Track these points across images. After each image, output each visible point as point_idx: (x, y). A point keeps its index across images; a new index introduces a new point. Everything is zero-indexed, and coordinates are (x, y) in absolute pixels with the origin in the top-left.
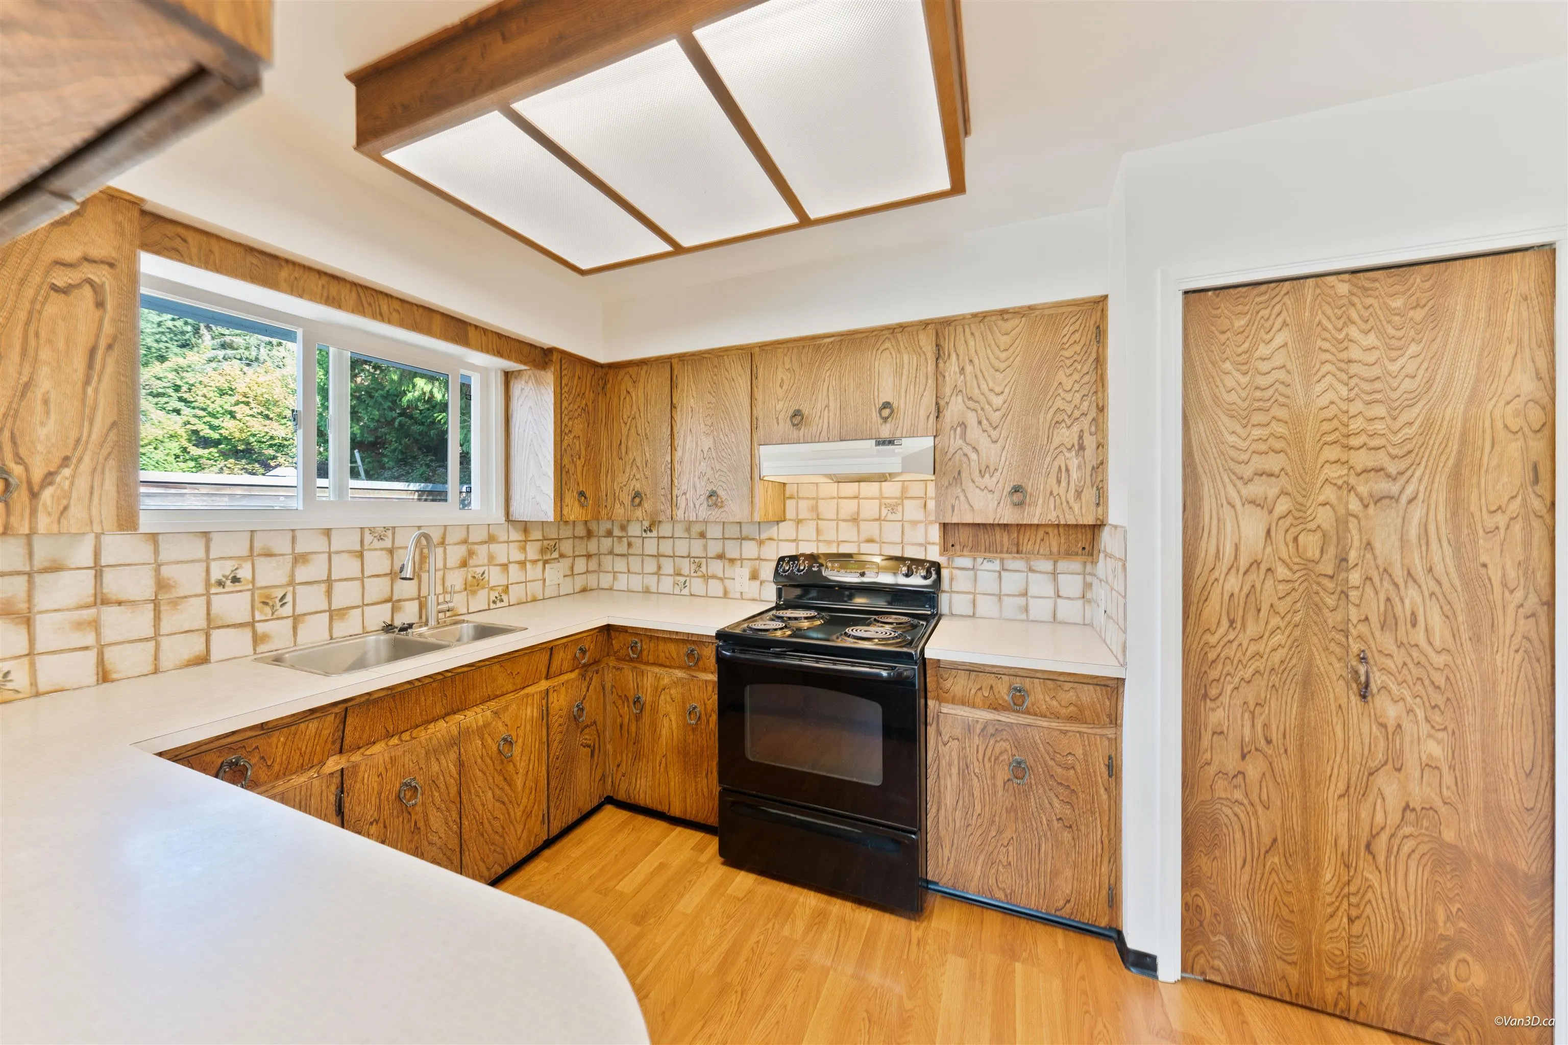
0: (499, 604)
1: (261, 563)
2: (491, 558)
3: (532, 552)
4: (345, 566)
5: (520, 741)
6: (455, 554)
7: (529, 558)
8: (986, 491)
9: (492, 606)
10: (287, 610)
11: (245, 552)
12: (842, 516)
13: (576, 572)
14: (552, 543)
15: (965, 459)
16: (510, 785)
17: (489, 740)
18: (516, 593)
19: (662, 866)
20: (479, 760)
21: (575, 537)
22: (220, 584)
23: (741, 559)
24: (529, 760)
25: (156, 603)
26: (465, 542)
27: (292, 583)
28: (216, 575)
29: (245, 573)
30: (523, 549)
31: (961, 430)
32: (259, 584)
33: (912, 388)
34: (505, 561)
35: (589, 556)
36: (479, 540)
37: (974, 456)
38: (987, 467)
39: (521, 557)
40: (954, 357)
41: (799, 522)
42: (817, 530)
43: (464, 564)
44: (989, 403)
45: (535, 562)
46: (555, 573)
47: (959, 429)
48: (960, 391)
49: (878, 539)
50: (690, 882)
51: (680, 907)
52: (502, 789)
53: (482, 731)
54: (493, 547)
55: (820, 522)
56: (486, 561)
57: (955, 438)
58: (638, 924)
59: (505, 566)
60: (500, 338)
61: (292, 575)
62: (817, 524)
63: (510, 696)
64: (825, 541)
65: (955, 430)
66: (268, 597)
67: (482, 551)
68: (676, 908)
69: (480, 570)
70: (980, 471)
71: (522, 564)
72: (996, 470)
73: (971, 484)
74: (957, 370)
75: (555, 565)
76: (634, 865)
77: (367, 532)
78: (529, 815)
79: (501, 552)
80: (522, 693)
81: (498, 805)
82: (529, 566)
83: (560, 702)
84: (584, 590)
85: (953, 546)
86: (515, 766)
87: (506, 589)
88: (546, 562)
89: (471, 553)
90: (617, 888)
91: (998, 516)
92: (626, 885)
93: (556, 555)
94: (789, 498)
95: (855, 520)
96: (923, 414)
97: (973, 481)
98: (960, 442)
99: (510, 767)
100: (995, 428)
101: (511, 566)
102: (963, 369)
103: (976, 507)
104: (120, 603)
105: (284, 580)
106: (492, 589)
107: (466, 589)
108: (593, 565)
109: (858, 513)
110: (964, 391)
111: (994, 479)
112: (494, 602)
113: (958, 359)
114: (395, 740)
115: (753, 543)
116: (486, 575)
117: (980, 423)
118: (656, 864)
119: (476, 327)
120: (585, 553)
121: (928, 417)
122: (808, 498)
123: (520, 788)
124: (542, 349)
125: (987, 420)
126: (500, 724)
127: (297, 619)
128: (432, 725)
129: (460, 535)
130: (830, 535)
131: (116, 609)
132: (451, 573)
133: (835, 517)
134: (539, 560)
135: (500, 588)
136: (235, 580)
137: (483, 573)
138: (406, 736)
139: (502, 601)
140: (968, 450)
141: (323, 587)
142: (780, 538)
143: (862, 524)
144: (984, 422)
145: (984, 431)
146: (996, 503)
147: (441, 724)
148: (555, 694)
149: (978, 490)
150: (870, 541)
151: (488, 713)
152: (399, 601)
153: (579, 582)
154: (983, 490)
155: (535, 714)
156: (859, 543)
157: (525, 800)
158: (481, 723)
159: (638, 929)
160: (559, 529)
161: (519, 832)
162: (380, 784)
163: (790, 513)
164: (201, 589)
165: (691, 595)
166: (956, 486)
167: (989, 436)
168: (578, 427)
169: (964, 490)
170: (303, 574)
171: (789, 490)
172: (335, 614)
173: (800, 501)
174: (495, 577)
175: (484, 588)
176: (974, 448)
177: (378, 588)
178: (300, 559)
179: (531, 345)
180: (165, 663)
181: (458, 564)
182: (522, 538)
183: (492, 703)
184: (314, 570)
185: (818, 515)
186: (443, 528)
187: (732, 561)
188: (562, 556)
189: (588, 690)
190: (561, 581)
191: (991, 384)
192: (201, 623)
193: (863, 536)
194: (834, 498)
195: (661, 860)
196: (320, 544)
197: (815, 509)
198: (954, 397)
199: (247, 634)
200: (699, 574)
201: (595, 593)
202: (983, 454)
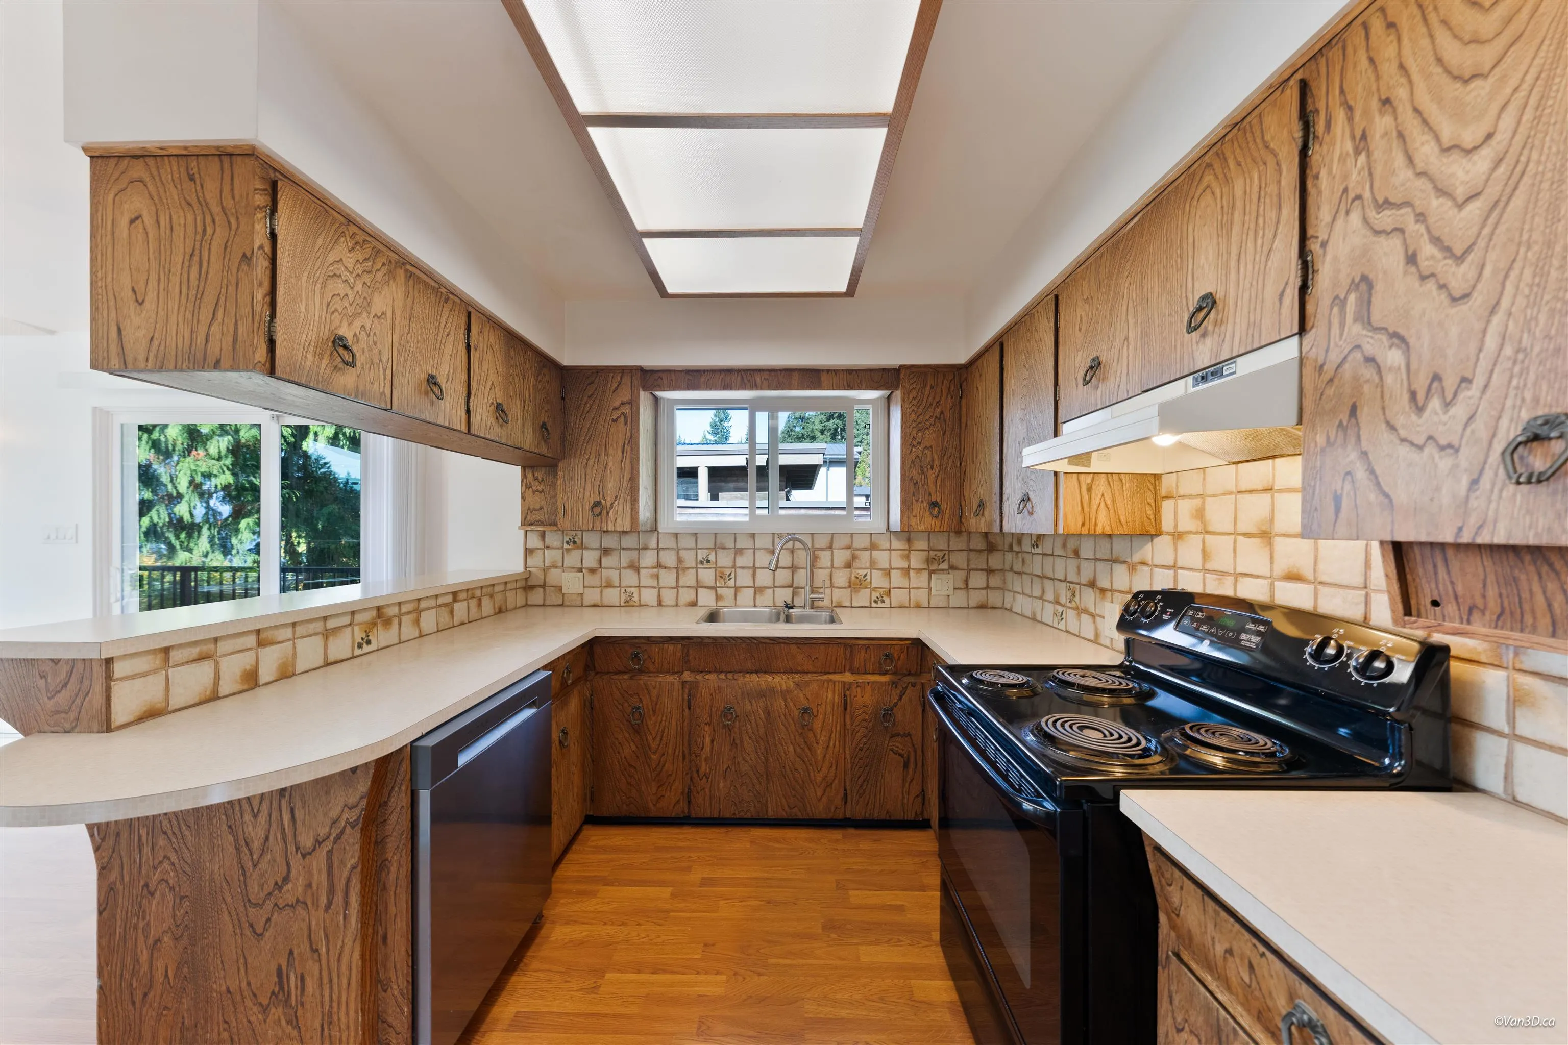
0: (880, 604)
1: (720, 552)
2: (873, 564)
3: (916, 560)
4: (763, 559)
5: (821, 717)
6: (841, 557)
7: (912, 567)
8: (1430, 449)
9: (874, 605)
10: (731, 583)
11: (712, 546)
12: (1242, 527)
13: (971, 585)
14: (940, 554)
15: (1368, 373)
16: (810, 749)
17: (791, 704)
18: (898, 596)
19: (900, 909)
20: (783, 717)
21: (970, 550)
22: (702, 562)
23: (1112, 591)
24: (830, 738)
25: (677, 569)
26: (849, 547)
27: (734, 566)
28: (700, 558)
29: (712, 558)
30: (908, 557)
31: (1359, 301)
32: (719, 565)
33: (1250, 245)
34: (887, 566)
35: (990, 571)
36: (862, 546)
37: (1393, 357)
38: (1436, 377)
39: (904, 565)
40: (1340, 116)
41: (1178, 536)
42: (1204, 551)
43: (848, 566)
44: (1442, 192)
45: (919, 571)
46: (942, 585)
47: (1352, 298)
48: (1359, 197)
49: (1308, 573)
50: (900, 941)
51: (863, 949)
52: (803, 749)
53: (785, 694)
54: (875, 553)
55: (1207, 537)
56: (868, 565)
57: (1342, 325)
58: (824, 928)
59: (887, 572)
60: (850, 374)
61: (735, 562)
62: (1204, 542)
63: (814, 676)
64: (1215, 572)
65: (1343, 303)
66: (723, 573)
67: (865, 556)
68: (860, 947)
69: (863, 572)
70: (1413, 395)
71: (906, 571)
72: (1466, 381)
73: (1386, 436)
74: (1349, 146)
75: (944, 576)
76: (882, 888)
77: (776, 536)
78: (829, 785)
79: (882, 558)
80: (825, 677)
81: (798, 759)
82: (912, 573)
83: (865, 699)
84: (982, 606)
85: (1435, 603)
86: (815, 736)
87: (889, 592)
88: (932, 572)
89: (854, 557)
90: (851, 893)
91: (1473, 521)
92: (857, 896)
93: (944, 566)
94: (1167, 497)
95: (1266, 535)
96: (1270, 293)
97: (1392, 427)
98: (1355, 330)
99: (811, 735)
100: (1460, 259)
101: (893, 572)
102: (1364, 137)
103: (1401, 496)
104: (665, 568)
105: (730, 564)
106: (874, 589)
107: (850, 586)
108: (995, 581)
109: (1272, 520)
110: (1367, 195)
111: (1459, 411)
112: (876, 602)
113: (1350, 119)
114: (722, 676)
115: (1124, 566)
116: (868, 577)
117: (1412, 259)
118: (898, 903)
119: (828, 371)
120: (985, 567)
121: (1282, 295)
122: (1190, 496)
123: (820, 758)
124: (895, 370)
125: (1436, 241)
126: (801, 695)
127: (737, 589)
128: (748, 675)
129: (846, 541)
130: (1222, 561)
131: (664, 570)
132: (837, 571)
133: (1231, 530)
134: (924, 569)
135: (882, 590)
136: (708, 561)
137: (866, 575)
138: (730, 676)
139: (883, 601)
140: (1374, 345)
141: (751, 571)
142: (1155, 563)
143: (1279, 542)
144: (1427, 250)
145: (1423, 278)
146: (1465, 481)
147: (755, 677)
148: (859, 689)
149: (1404, 451)
150: (1294, 577)
151: (791, 682)
152: (798, 588)
153: (976, 597)
154: (1420, 448)
155: (836, 700)
156: (1272, 579)
157: (825, 770)
158: (784, 687)
159: (820, 931)
160: (949, 540)
161: (819, 794)
162: (712, 700)
163: (1167, 524)
164: (694, 565)
165: (1068, 632)
166: (1344, 445)
167: (1442, 287)
168: (930, 438)
169: (1365, 454)
170: (740, 562)
171: (1167, 484)
172: (758, 590)
173: (1180, 502)
174: (877, 579)
175: (866, 588)
176: (1395, 335)
177: (783, 576)
178: (739, 552)
179: (884, 370)
180: (680, 603)
181: (842, 565)
182: (906, 547)
183: (797, 676)
184: (745, 560)
185: (1204, 524)
186: (830, 536)
187: (1103, 591)
188: (952, 568)
189: (900, 699)
190: (950, 592)
191: (1447, 132)
192: (694, 583)
193: (1281, 567)
194: (1231, 493)
195: (906, 904)
196: (748, 543)
197: (1200, 514)
198: (1340, 223)
199: (712, 593)
200: (1073, 605)
201: (999, 612)
202: (1422, 343)
